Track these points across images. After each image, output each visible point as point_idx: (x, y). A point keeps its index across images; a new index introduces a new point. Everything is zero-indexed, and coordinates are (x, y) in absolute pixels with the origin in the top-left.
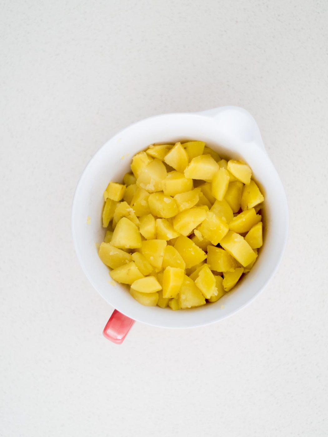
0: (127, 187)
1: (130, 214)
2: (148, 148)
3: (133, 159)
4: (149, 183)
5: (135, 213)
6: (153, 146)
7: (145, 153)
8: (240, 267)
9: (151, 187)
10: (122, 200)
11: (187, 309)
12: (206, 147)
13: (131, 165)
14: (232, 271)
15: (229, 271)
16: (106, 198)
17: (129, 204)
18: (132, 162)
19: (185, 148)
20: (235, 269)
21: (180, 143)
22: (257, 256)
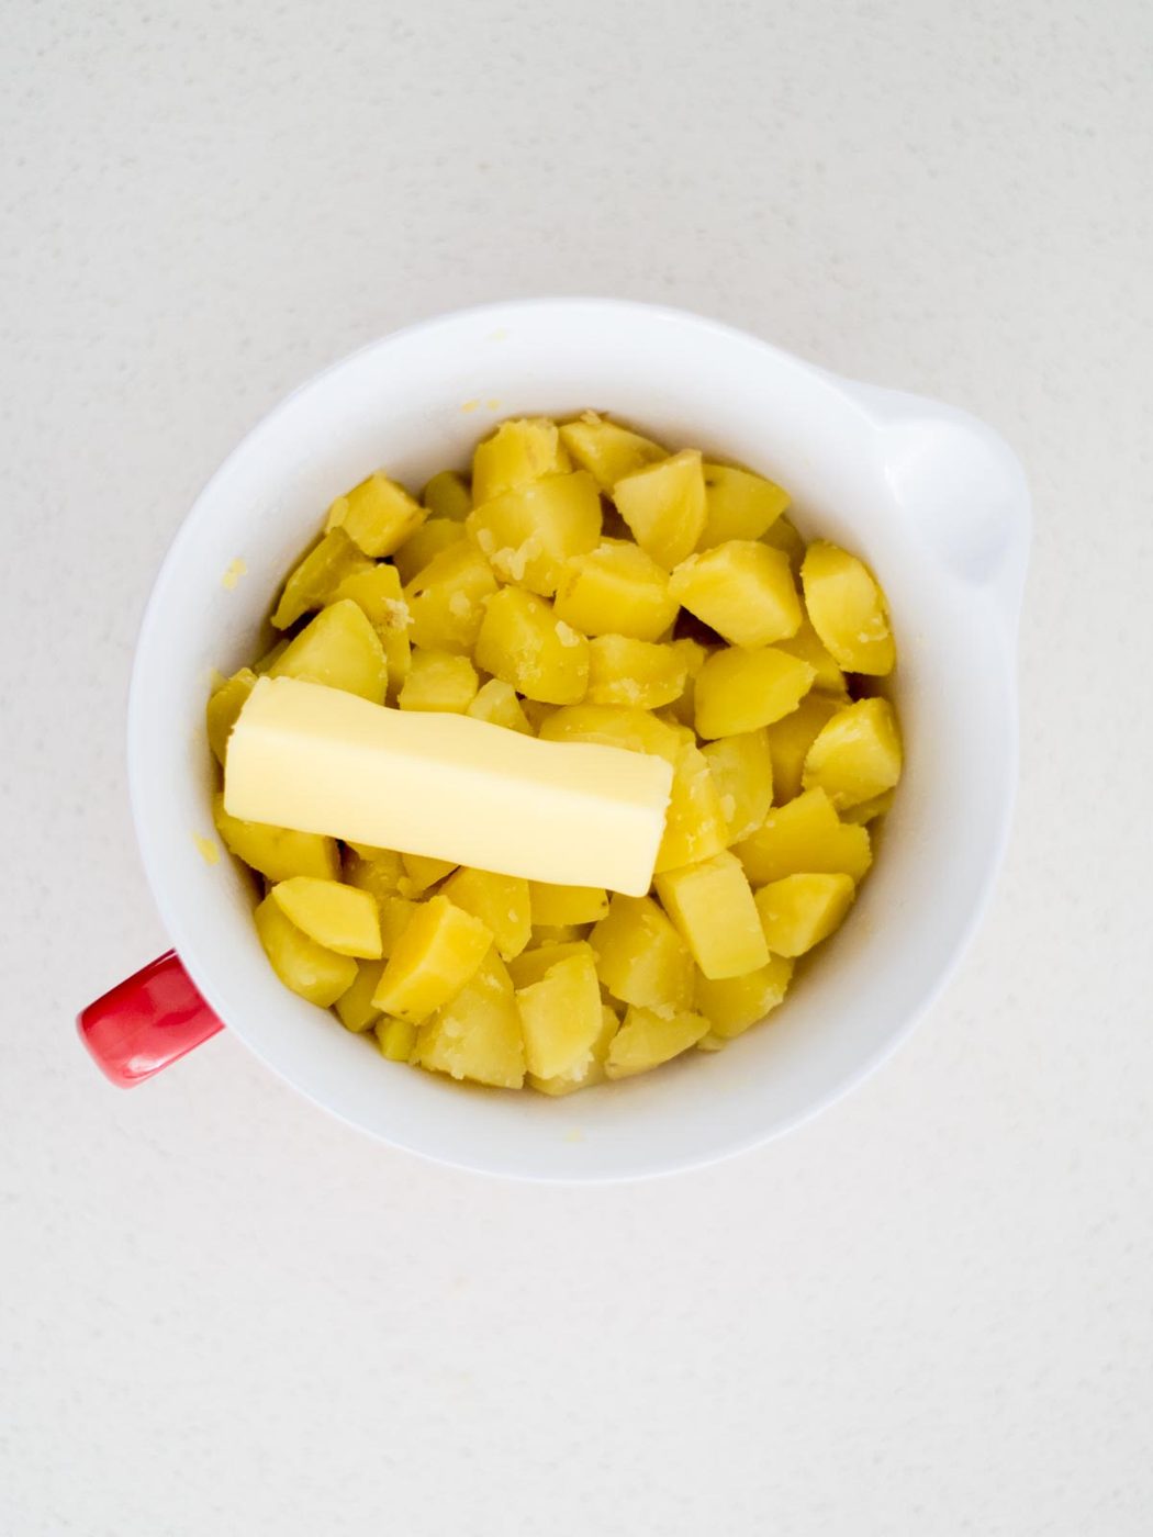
0: (430, 517)
1: (389, 623)
2: (575, 418)
3: (503, 429)
4: (516, 546)
5: (409, 625)
6: (597, 421)
7: (555, 430)
8: (700, 1013)
9: (514, 562)
10: (388, 560)
11: (444, 1076)
12: (784, 517)
13: (481, 446)
14: (661, 1016)
15: (652, 1010)
16: (331, 524)
17: (404, 582)
18: (492, 434)
19: (709, 484)
20: (676, 1013)
21: (700, 453)
22: (780, 1000)
